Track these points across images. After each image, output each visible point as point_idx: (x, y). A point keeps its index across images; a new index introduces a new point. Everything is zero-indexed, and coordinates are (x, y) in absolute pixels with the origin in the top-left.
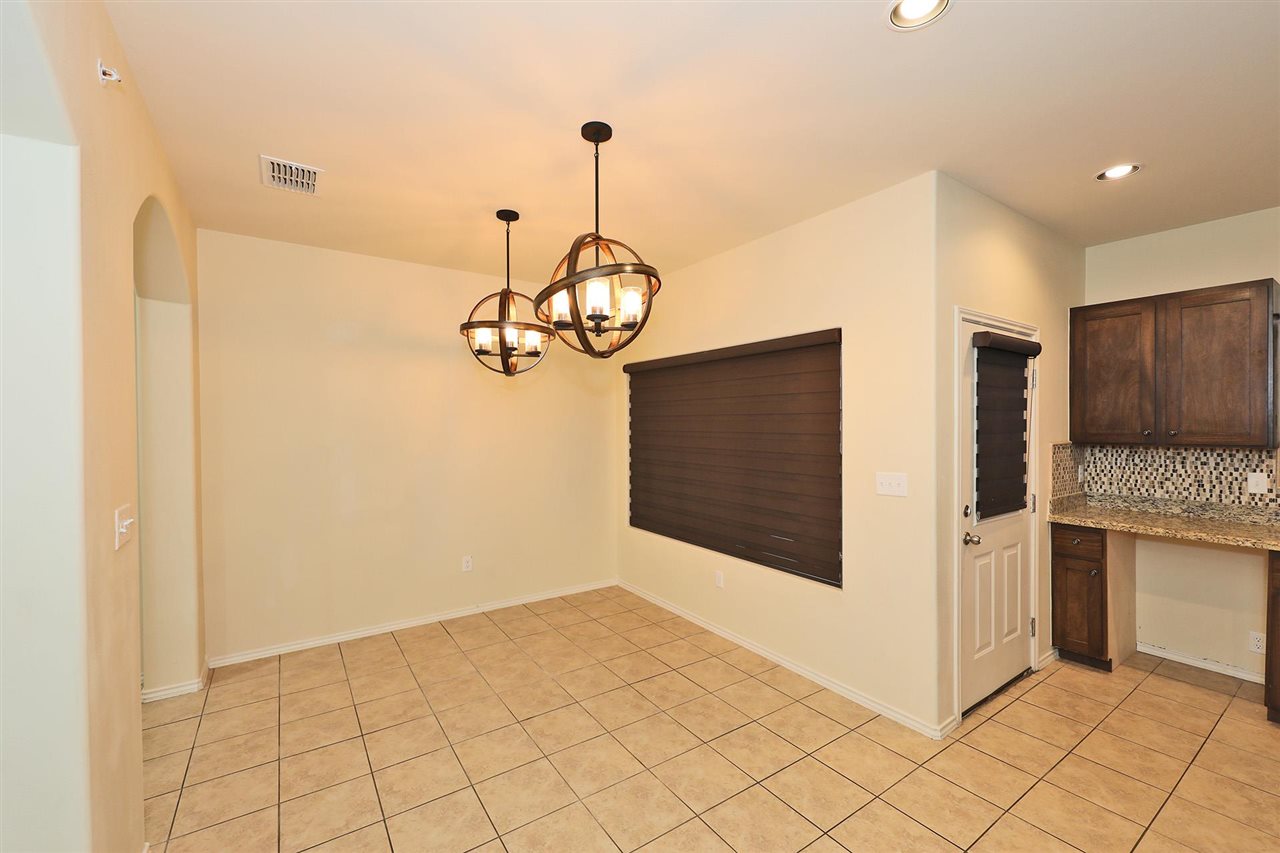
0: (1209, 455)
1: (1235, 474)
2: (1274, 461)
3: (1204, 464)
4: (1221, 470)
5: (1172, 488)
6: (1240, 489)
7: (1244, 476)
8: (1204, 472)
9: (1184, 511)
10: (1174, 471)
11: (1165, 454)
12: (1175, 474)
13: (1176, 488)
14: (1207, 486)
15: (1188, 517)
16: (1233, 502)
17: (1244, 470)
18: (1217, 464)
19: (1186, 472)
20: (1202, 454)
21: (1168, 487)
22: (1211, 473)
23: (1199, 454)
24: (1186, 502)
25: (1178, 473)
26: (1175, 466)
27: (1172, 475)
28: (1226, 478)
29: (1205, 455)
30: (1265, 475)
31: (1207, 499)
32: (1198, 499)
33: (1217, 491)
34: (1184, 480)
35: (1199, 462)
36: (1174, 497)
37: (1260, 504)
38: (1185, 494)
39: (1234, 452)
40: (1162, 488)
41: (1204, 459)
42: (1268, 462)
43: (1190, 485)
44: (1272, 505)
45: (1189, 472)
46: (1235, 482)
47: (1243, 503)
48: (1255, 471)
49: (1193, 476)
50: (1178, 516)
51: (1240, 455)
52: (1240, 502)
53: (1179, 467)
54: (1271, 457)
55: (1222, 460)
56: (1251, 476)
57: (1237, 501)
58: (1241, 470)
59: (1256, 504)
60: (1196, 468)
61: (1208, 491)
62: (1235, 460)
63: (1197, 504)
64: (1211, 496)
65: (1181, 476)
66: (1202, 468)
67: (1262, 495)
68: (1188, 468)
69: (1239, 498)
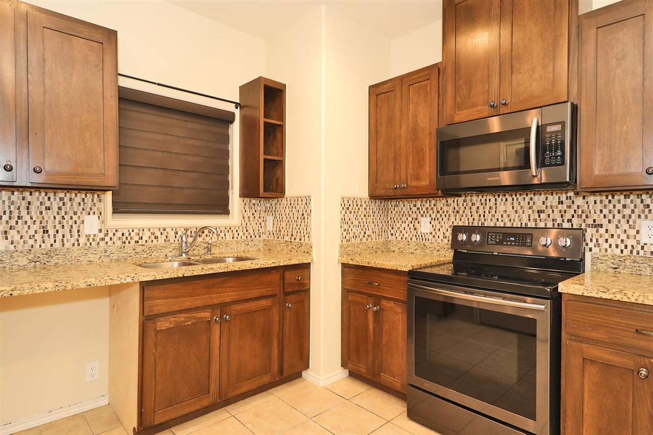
0: (52, 199)
1: (75, 218)
2: (102, 204)
3: (48, 208)
4: (63, 214)
5: (17, 238)
6: (78, 231)
7: (81, 219)
8: (48, 215)
9: (31, 261)
10: (19, 218)
11: (9, 198)
12: (20, 221)
13: (21, 237)
14: (51, 232)
15: (35, 267)
16: (74, 244)
17: (81, 213)
18: (60, 208)
19: (31, 218)
20: (46, 198)
21: (13, 237)
22: (55, 218)
23: (43, 198)
24: (33, 251)
25: (24, 219)
26: (19, 213)
27: (17, 223)
28: (68, 222)
29: (49, 199)
30: (96, 216)
31: (52, 245)
32: (43, 245)
33: (59, 236)
34: (29, 227)
35: (43, 207)
36: (20, 248)
37: (93, 244)
38: (31, 242)
39: (73, 195)
40: (7, 238)
41: (48, 204)
42: (98, 204)
43: (36, 232)
44: (102, 243)
45: (34, 218)
46: (74, 226)
47: (81, 245)
48: (89, 214)
49: (38, 223)
50: (24, 268)
51: (78, 199)
52: (79, 245)
53: (24, 212)
54: (100, 201)
55: (64, 204)
56: (86, 218)
57: (76, 244)
58: (79, 214)
59: (91, 244)
60: (41, 213)
61: (52, 236)
62: (74, 204)
63: (43, 252)
64: (55, 241)
65: (26, 222)
66: (47, 213)
67: (95, 235)
68: (33, 214)
69: (78, 241)
